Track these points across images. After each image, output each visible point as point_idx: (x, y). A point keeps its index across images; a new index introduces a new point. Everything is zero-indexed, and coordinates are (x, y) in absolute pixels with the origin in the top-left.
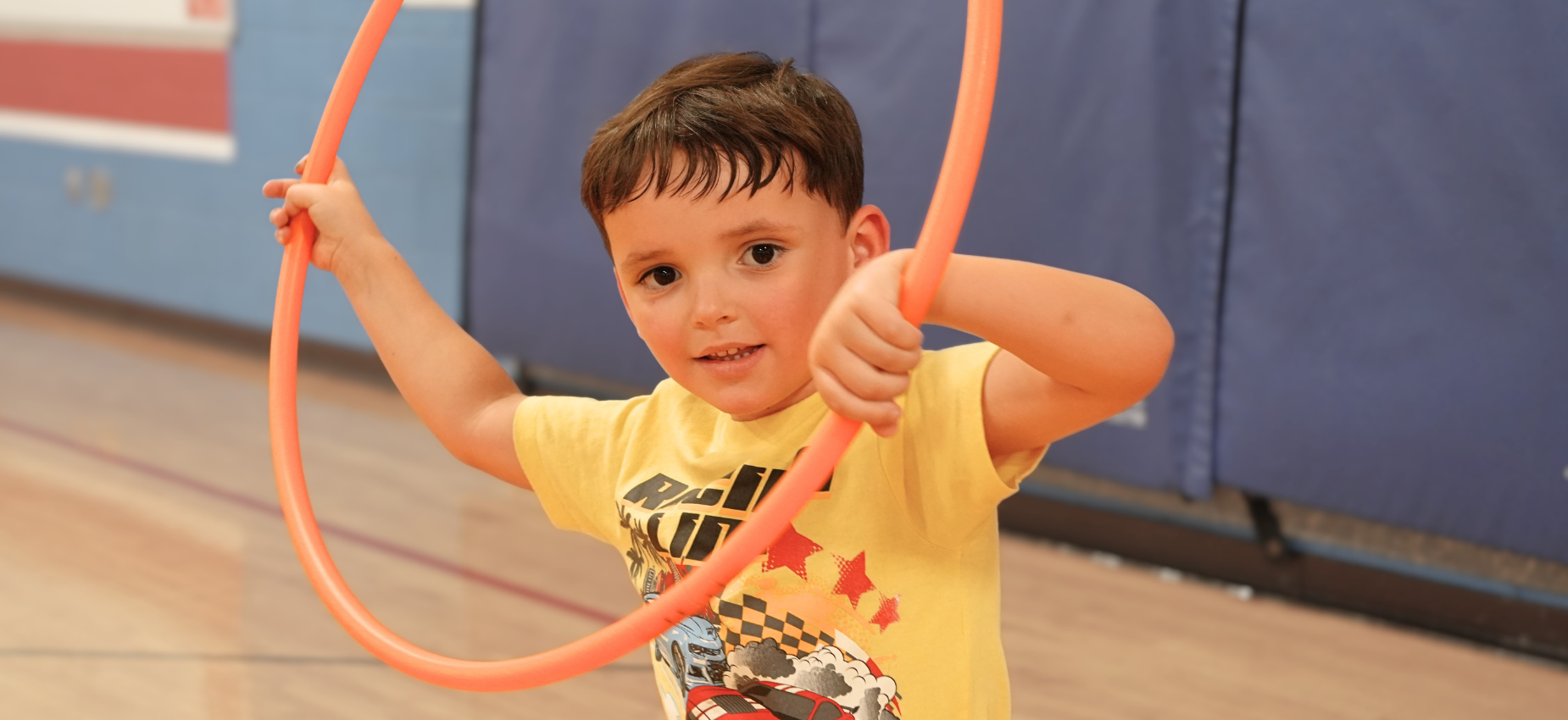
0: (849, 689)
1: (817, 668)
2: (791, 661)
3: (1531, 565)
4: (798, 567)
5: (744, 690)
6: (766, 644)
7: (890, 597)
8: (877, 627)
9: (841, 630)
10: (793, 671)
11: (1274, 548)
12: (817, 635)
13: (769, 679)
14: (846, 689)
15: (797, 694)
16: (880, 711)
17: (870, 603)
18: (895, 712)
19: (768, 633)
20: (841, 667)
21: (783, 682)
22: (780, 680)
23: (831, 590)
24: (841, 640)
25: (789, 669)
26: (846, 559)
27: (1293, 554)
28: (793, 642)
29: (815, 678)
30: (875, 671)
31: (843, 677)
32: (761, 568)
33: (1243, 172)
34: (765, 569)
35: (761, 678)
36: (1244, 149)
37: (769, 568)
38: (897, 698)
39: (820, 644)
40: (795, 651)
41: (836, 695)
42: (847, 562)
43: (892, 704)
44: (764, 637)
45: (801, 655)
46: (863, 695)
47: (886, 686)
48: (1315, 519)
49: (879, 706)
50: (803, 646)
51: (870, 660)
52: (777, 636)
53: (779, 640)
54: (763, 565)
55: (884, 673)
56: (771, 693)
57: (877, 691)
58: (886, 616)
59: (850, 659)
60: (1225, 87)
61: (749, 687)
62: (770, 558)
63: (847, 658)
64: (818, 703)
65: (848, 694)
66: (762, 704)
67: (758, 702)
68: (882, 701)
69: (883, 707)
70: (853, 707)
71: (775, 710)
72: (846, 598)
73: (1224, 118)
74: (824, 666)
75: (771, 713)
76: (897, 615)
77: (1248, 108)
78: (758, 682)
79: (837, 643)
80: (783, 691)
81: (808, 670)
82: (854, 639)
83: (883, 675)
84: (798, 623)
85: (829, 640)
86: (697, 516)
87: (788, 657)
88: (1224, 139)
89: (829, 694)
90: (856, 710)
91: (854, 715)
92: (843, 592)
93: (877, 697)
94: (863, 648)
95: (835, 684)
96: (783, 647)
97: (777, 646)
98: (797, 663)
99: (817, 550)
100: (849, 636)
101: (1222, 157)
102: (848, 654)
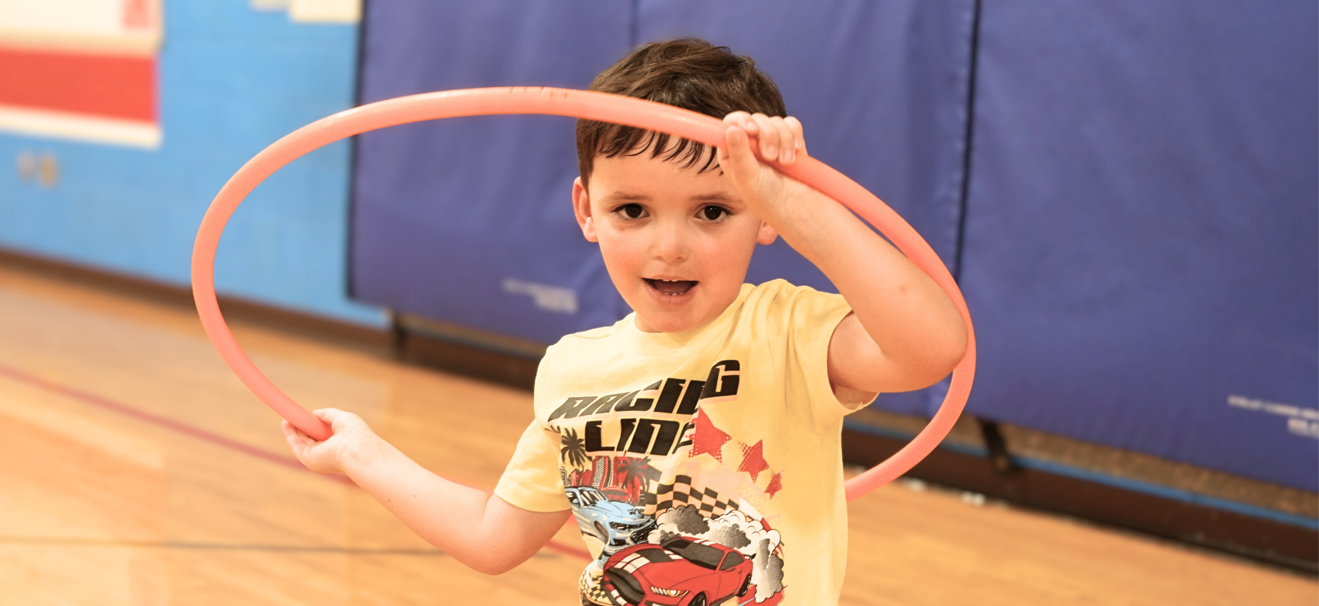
0: (749, 542)
1: (726, 527)
2: (706, 522)
3: (1205, 476)
4: (716, 453)
5: (665, 544)
6: (690, 509)
7: (777, 473)
8: (768, 495)
9: (744, 498)
10: (708, 529)
11: (1002, 463)
12: (726, 502)
13: (690, 535)
14: (747, 542)
15: (710, 546)
16: (770, 556)
17: (764, 478)
18: (780, 555)
19: (692, 501)
20: (743, 527)
21: (700, 537)
22: (699, 536)
23: (737, 468)
24: (744, 506)
25: (705, 528)
26: (748, 446)
27: (1017, 469)
28: (708, 508)
29: (724, 534)
30: (766, 527)
31: (745, 534)
32: (688, 455)
33: (977, 158)
34: (691, 455)
35: (683, 534)
36: (978, 140)
37: (694, 454)
38: (780, 545)
39: (729, 509)
40: (709, 514)
41: (740, 547)
42: (749, 447)
43: (777, 549)
44: (689, 503)
45: (714, 517)
46: (759, 545)
47: (774, 537)
48: (1035, 439)
49: (769, 552)
50: (717, 511)
51: (763, 519)
52: (698, 504)
53: (698, 507)
54: (690, 453)
55: (772, 528)
56: (691, 545)
57: (768, 541)
58: (773, 487)
59: (750, 520)
60: (962, 89)
61: (670, 542)
62: (695, 447)
63: (749, 520)
64: (726, 552)
65: (749, 545)
66: (679, 554)
67: (675, 553)
68: (771, 548)
69: (771, 553)
70: (752, 555)
71: (692, 559)
72: (747, 474)
73: (961, 114)
74: (731, 526)
75: (688, 562)
76: (781, 486)
77: (981, 107)
78: (680, 537)
79: (740, 508)
80: (700, 543)
81: (719, 528)
82: (753, 505)
83: (771, 529)
84: (713, 494)
85: (736, 507)
86: (634, 420)
87: (705, 519)
88: (961, 131)
89: (734, 545)
90: (753, 556)
91: (753, 560)
92: (746, 470)
93: (767, 546)
94: (759, 511)
95: (739, 538)
96: (701, 512)
97: (697, 511)
98: (711, 523)
99: (729, 440)
100: (750, 503)
101: (959, 146)
102: (748, 516)
